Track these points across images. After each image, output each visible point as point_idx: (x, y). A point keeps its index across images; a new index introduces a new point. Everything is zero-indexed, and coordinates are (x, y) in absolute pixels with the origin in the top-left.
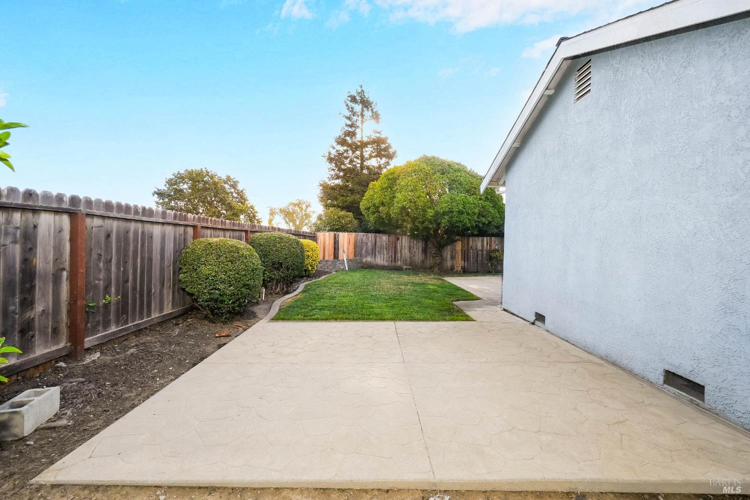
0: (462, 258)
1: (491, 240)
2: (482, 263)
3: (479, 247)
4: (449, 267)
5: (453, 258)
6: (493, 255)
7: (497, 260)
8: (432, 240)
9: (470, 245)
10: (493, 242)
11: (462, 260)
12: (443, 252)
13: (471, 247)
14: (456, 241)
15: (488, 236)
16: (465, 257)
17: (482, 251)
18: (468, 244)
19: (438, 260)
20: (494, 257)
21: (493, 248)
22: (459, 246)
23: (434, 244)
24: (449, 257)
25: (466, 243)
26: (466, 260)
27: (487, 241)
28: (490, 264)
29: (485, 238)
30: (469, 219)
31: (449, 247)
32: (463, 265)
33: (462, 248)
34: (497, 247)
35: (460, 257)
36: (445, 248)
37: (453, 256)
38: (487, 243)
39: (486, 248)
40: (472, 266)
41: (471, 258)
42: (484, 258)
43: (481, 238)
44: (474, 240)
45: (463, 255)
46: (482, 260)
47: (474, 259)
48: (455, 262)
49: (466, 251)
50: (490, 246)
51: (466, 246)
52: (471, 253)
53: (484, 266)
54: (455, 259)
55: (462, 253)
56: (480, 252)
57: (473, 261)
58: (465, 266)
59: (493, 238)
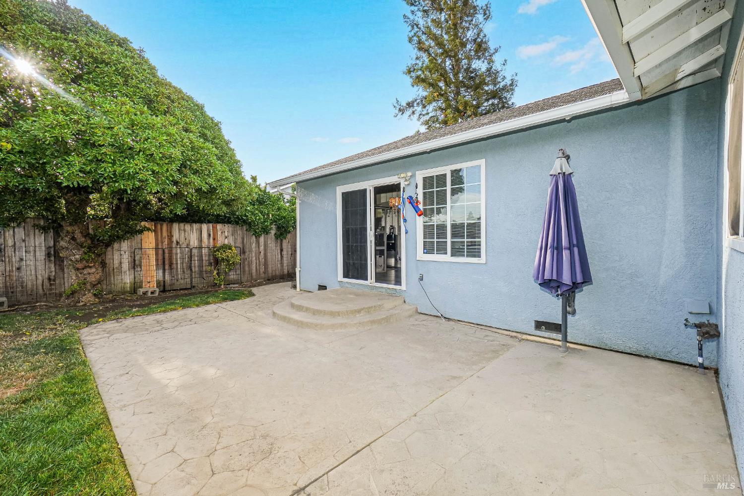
0: (157, 265)
1: (214, 228)
2: (201, 272)
3: (194, 242)
4: (128, 285)
5: (135, 265)
6: (219, 255)
7: (229, 265)
8: (69, 229)
9: (174, 239)
10: (219, 233)
11: (157, 269)
12: (109, 256)
13: (178, 243)
14: (141, 232)
15: (209, 222)
16: (165, 261)
17: (200, 248)
18: (170, 236)
19: (93, 274)
20: (223, 259)
21: (219, 244)
22: (149, 240)
23: (73, 239)
24: (126, 266)
25: (165, 234)
26: (167, 267)
27: (208, 230)
28: (215, 272)
29: (205, 227)
30: (153, 172)
31: (125, 245)
32: (161, 278)
33: (157, 244)
34: (226, 242)
35: (153, 262)
36: (116, 246)
37: (137, 262)
38: (209, 235)
39: (206, 243)
40: (181, 279)
41: (177, 264)
42: (204, 261)
43: (196, 226)
44: (182, 228)
45: (160, 257)
46: (201, 266)
47: (185, 265)
48: (142, 274)
49: (166, 251)
50: (214, 239)
51: (166, 241)
52: (177, 254)
53: (205, 276)
54: (141, 268)
55: (157, 254)
56: (195, 251)
57: (183, 269)
58: (166, 278)
59: (219, 226)
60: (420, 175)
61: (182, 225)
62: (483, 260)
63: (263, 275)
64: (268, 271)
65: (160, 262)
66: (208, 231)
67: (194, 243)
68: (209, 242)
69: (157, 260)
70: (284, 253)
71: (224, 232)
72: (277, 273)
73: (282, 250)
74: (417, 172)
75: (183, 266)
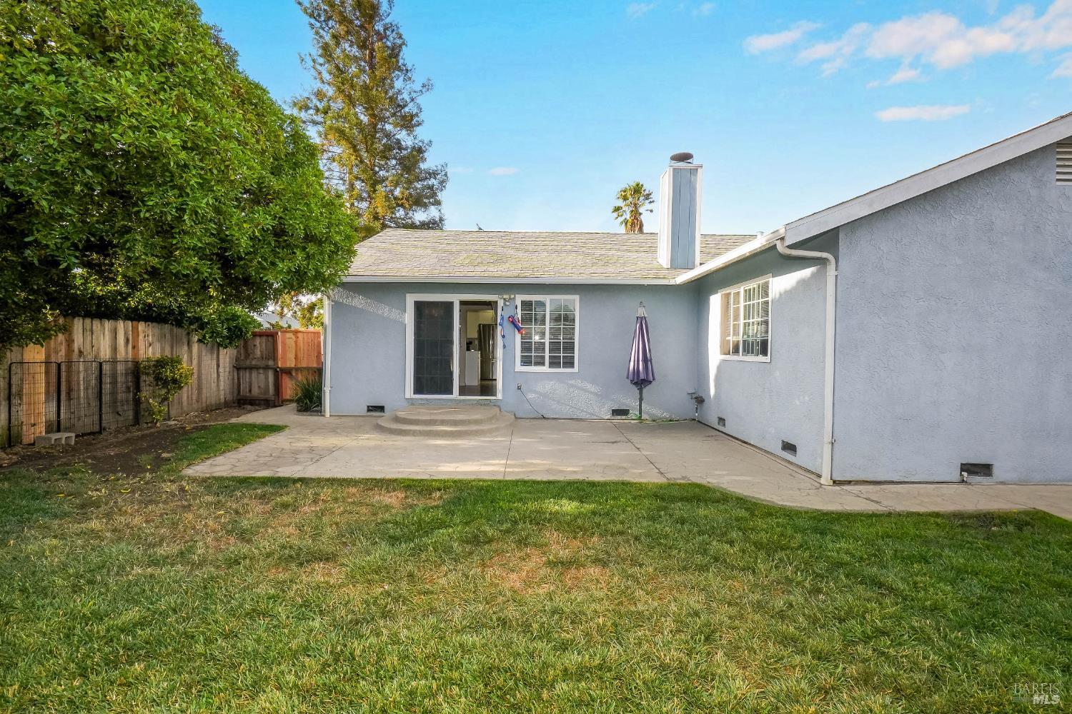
0: (47, 392)
1: (135, 330)
2: (114, 402)
3: (105, 352)
5: (11, 394)
9: (76, 346)
10: (141, 337)
11: (47, 400)
13: (81, 352)
15: (127, 319)
16: (61, 385)
17: (113, 362)
18: (70, 343)
21: (140, 356)
26: (63, 396)
29: (121, 325)
32: (53, 417)
33: (47, 356)
34: (150, 352)
35: (42, 388)
37: (14, 390)
38: (127, 340)
39: (123, 354)
40: (85, 416)
41: (79, 390)
42: (119, 385)
43: (108, 324)
44: (88, 329)
45: (54, 379)
46: (113, 393)
47: (90, 391)
48: (21, 413)
49: (63, 368)
50: (134, 347)
51: (63, 351)
52: (79, 372)
53: (120, 409)
54: (21, 399)
55: (47, 372)
56: (106, 368)
57: (88, 398)
58: (62, 416)
59: (141, 326)
60: (519, 298)
61: (88, 321)
62: (576, 369)
63: (195, 406)
64: (202, 398)
65: (53, 388)
66: (125, 333)
67: (106, 355)
68: (127, 353)
69: (48, 383)
70: (221, 370)
71: (148, 336)
72: (213, 402)
73: (218, 366)
74: (517, 296)
75: (87, 393)
